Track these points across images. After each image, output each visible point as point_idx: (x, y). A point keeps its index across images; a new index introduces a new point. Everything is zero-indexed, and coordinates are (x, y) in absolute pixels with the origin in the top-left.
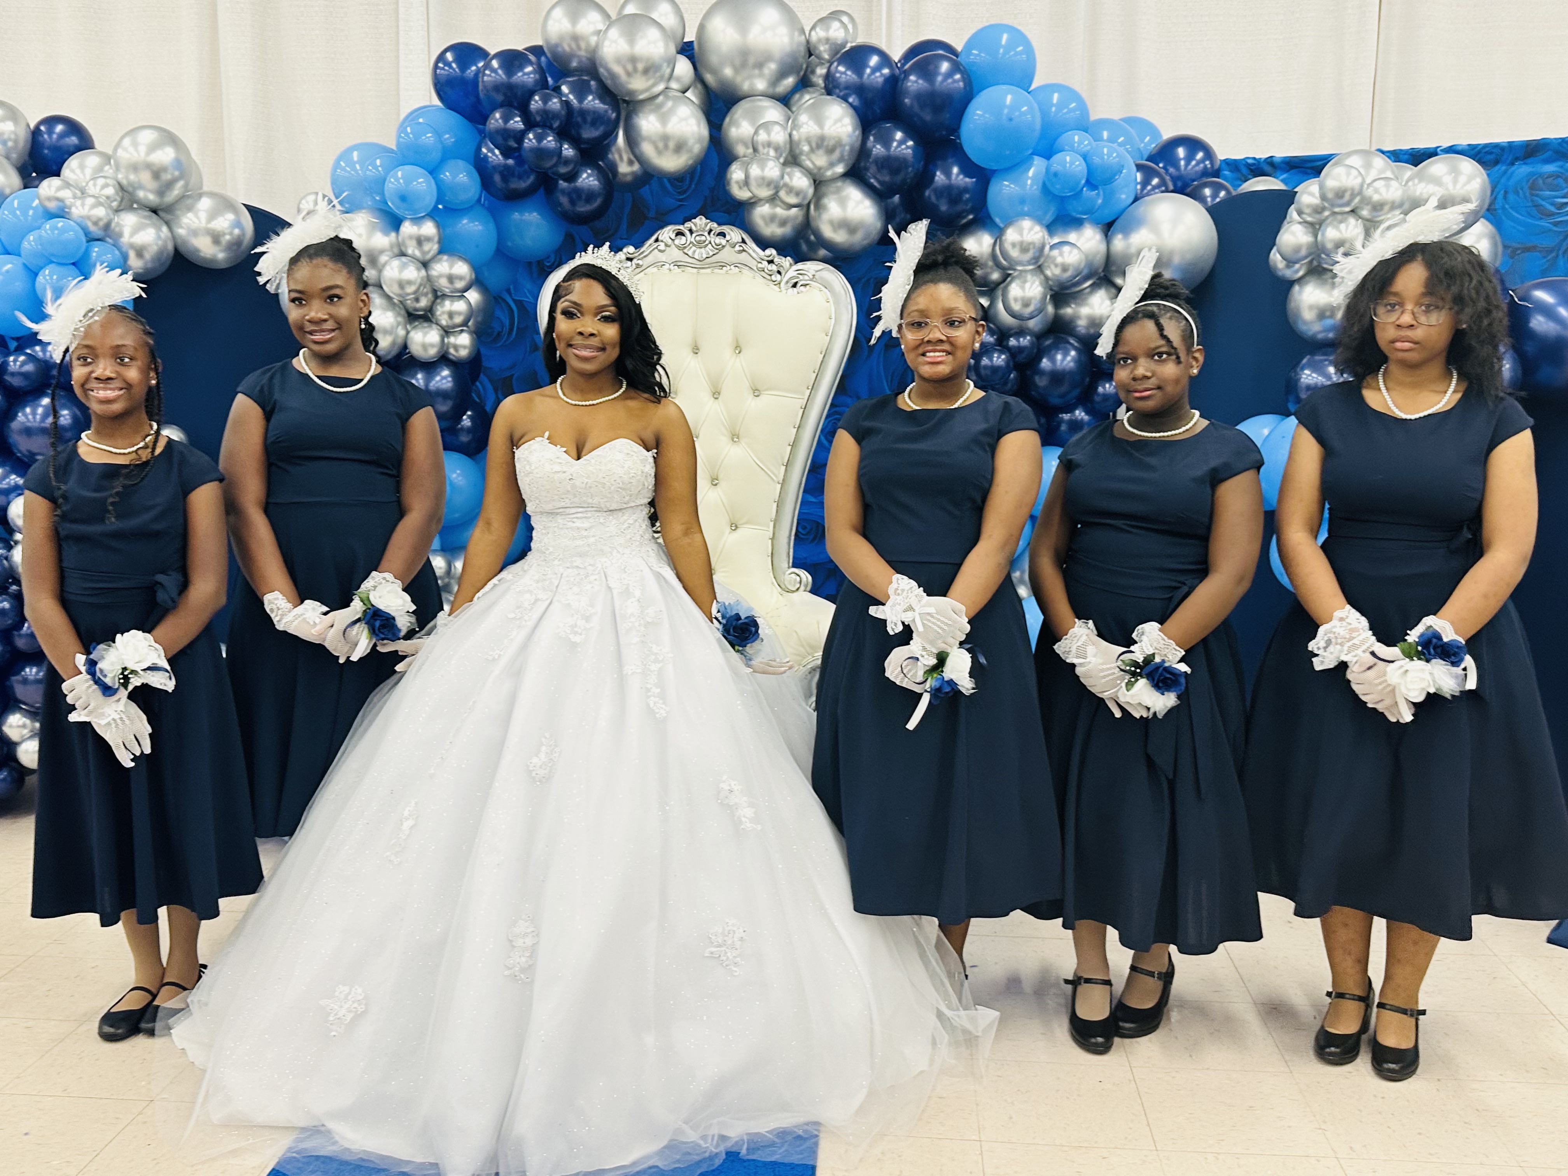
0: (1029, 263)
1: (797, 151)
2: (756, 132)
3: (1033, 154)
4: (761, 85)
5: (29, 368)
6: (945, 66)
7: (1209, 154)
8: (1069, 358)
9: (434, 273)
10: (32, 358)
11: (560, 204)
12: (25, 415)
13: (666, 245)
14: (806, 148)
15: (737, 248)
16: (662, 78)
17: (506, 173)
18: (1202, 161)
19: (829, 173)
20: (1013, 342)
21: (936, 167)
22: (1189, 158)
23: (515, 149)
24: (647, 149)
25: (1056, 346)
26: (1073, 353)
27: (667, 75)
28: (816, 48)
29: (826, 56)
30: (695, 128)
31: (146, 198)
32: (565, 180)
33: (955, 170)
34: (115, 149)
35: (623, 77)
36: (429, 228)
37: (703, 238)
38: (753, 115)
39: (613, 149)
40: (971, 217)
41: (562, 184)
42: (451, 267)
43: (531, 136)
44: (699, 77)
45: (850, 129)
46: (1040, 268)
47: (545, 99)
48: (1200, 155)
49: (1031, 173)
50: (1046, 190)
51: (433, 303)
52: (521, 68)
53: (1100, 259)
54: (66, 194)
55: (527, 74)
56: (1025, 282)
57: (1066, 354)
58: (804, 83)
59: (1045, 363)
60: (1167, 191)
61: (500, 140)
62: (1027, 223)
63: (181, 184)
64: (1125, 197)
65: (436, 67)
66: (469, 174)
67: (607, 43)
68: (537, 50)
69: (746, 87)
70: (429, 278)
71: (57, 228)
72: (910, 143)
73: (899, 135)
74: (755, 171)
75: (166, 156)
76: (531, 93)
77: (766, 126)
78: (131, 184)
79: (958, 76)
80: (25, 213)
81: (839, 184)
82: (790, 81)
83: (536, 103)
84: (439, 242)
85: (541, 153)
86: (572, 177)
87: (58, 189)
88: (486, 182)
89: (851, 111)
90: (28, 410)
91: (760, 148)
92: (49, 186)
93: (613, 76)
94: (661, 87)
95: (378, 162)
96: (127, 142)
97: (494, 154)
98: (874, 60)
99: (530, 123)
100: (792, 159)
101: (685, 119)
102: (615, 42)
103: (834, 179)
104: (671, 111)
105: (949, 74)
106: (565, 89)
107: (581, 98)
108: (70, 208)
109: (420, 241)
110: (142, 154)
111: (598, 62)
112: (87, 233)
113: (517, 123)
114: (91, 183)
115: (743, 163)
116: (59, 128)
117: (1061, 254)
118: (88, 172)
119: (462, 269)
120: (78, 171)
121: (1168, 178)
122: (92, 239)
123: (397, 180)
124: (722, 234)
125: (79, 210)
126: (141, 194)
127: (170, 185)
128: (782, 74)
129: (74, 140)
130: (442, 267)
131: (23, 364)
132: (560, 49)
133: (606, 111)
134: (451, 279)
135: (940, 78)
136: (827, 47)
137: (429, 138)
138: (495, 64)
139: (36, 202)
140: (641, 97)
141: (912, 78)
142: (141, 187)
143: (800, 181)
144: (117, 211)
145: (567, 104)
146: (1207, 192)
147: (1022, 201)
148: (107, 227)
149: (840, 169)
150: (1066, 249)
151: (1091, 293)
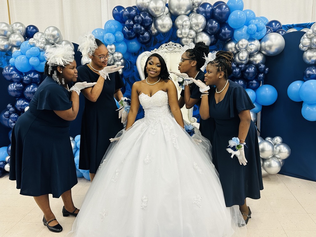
0: (244, 49)
1: (192, 26)
2: (183, 22)
3: (244, 25)
4: (183, 12)
5: (28, 79)
6: (224, 6)
7: (280, 24)
8: (252, 69)
9: (114, 56)
10: (29, 77)
11: (140, 40)
12: (28, 89)
13: (163, 48)
14: (194, 25)
15: (179, 48)
16: (162, 12)
17: (129, 34)
18: (279, 25)
19: (199, 31)
20: (240, 66)
21: (222, 29)
22: (276, 25)
23: (131, 28)
24: (159, 27)
25: (249, 67)
26: (253, 68)
27: (163, 11)
28: (194, 4)
29: (197, 6)
30: (170, 22)
31: (51, 42)
32: (141, 35)
33: (226, 29)
34: (45, 32)
35: (154, 12)
36: (113, 46)
37: (171, 46)
38: (182, 19)
39: (151, 27)
40: (230, 39)
41: (141, 36)
42: (118, 55)
43: (135, 25)
44: (170, 12)
45: (204, 21)
46: (246, 50)
47: (138, 17)
48: (278, 24)
49: (244, 29)
50: (247, 32)
51: (114, 62)
52: (132, 10)
53: (259, 48)
54: (35, 42)
55: (133, 12)
56: (243, 53)
57: (252, 68)
58: (192, 12)
59: (247, 70)
60: (272, 32)
61: (128, 27)
62: (244, 40)
63: (59, 39)
64: (264, 34)
65: (113, 11)
66: (121, 34)
67: (151, 5)
68: (135, 7)
69: (180, 13)
70: (113, 57)
71: (33, 49)
72: (217, 23)
73: (214, 22)
74: (183, 31)
75: (55, 33)
76: (134, 16)
77: (185, 21)
78: (48, 39)
79: (227, 8)
80: (26, 46)
81: (201, 33)
82: (189, 11)
83: (136, 18)
84: (115, 49)
85: (137, 29)
86: (143, 34)
87: (33, 41)
88: (125, 36)
89: (203, 17)
90: (28, 88)
91: (184, 26)
92: (31, 40)
93: (152, 12)
94: (162, 14)
95: (102, 32)
96: (47, 30)
97: (126, 30)
98: (208, 6)
99: (134, 23)
100: (191, 28)
101: (167, 20)
102: (153, 4)
103: (200, 32)
104: (164, 19)
105: (225, 8)
106: (141, 15)
107: (145, 17)
108: (36, 44)
109: (111, 49)
110: (51, 32)
111: (149, 9)
112: (39, 50)
113: (132, 23)
114: (40, 39)
115: (180, 30)
116: (32, 28)
117: (251, 47)
118: (39, 37)
119: (120, 55)
120: (37, 37)
121: (272, 29)
122: (41, 51)
123: (106, 36)
124: (176, 45)
125: (38, 45)
126: (50, 41)
127: (56, 39)
128: (187, 10)
129: (35, 30)
130: (116, 55)
131: (27, 78)
132: (140, 6)
133: (150, 19)
134: (118, 57)
135: (223, 9)
136: (197, 3)
137: (113, 27)
138: (126, 10)
139: (29, 43)
140: (158, 16)
141: (217, 9)
142: (50, 39)
143: (193, 33)
144: (46, 45)
145: (142, 18)
146: (281, 32)
147: (242, 35)
148: (44, 48)
149: (201, 30)
150: (252, 45)
151: (257, 55)
